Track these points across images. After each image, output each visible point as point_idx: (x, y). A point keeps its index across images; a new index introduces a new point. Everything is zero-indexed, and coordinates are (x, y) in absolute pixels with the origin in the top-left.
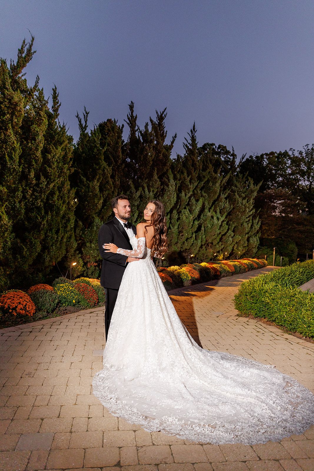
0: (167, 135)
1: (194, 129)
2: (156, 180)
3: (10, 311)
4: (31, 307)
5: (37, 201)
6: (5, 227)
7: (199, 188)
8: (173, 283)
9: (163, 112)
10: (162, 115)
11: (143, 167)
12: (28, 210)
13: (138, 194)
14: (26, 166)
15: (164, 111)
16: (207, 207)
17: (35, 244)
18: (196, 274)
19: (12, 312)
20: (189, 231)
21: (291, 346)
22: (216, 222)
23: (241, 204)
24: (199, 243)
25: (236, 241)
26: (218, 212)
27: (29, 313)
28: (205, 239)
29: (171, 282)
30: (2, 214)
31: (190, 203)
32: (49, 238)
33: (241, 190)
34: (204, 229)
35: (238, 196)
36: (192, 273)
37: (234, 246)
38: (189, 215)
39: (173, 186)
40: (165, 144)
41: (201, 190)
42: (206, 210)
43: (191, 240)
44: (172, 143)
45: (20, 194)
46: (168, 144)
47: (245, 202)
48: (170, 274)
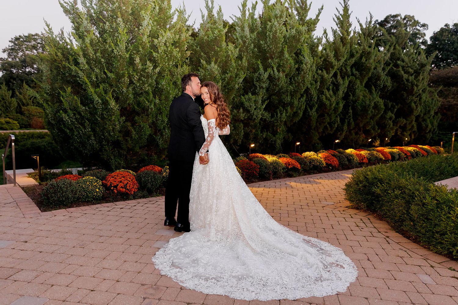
0: (311, 7)
2: (287, 59)
3: (112, 188)
4: (133, 186)
5: (144, 85)
6: (112, 111)
7: (349, 65)
8: (301, 170)
11: (273, 46)
12: (136, 95)
13: (266, 75)
14: (135, 52)
16: (358, 87)
17: (143, 127)
18: (333, 161)
19: (113, 190)
20: (331, 114)
21: (386, 246)
22: (368, 103)
23: (406, 81)
24: (345, 128)
25: (398, 125)
26: (374, 92)
27: (130, 191)
28: (353, 123)
29: (298, 169)
30: (108, 99)
31: (336, 83)
32: (159, 122)
33: (409, 65)
34: (351, 111)
35: (403, 72)
36: (329, 160)
37: (396, 130)
38: (331, 96)
39: (308, 65)
40: (308, 18)
41: (352, 67)
42: (357, 90)
43: (335, 124)
44: (318, 16)
45: (127, 80)
46: (312, 18)
47: (411, 78)
48: (299, 160)
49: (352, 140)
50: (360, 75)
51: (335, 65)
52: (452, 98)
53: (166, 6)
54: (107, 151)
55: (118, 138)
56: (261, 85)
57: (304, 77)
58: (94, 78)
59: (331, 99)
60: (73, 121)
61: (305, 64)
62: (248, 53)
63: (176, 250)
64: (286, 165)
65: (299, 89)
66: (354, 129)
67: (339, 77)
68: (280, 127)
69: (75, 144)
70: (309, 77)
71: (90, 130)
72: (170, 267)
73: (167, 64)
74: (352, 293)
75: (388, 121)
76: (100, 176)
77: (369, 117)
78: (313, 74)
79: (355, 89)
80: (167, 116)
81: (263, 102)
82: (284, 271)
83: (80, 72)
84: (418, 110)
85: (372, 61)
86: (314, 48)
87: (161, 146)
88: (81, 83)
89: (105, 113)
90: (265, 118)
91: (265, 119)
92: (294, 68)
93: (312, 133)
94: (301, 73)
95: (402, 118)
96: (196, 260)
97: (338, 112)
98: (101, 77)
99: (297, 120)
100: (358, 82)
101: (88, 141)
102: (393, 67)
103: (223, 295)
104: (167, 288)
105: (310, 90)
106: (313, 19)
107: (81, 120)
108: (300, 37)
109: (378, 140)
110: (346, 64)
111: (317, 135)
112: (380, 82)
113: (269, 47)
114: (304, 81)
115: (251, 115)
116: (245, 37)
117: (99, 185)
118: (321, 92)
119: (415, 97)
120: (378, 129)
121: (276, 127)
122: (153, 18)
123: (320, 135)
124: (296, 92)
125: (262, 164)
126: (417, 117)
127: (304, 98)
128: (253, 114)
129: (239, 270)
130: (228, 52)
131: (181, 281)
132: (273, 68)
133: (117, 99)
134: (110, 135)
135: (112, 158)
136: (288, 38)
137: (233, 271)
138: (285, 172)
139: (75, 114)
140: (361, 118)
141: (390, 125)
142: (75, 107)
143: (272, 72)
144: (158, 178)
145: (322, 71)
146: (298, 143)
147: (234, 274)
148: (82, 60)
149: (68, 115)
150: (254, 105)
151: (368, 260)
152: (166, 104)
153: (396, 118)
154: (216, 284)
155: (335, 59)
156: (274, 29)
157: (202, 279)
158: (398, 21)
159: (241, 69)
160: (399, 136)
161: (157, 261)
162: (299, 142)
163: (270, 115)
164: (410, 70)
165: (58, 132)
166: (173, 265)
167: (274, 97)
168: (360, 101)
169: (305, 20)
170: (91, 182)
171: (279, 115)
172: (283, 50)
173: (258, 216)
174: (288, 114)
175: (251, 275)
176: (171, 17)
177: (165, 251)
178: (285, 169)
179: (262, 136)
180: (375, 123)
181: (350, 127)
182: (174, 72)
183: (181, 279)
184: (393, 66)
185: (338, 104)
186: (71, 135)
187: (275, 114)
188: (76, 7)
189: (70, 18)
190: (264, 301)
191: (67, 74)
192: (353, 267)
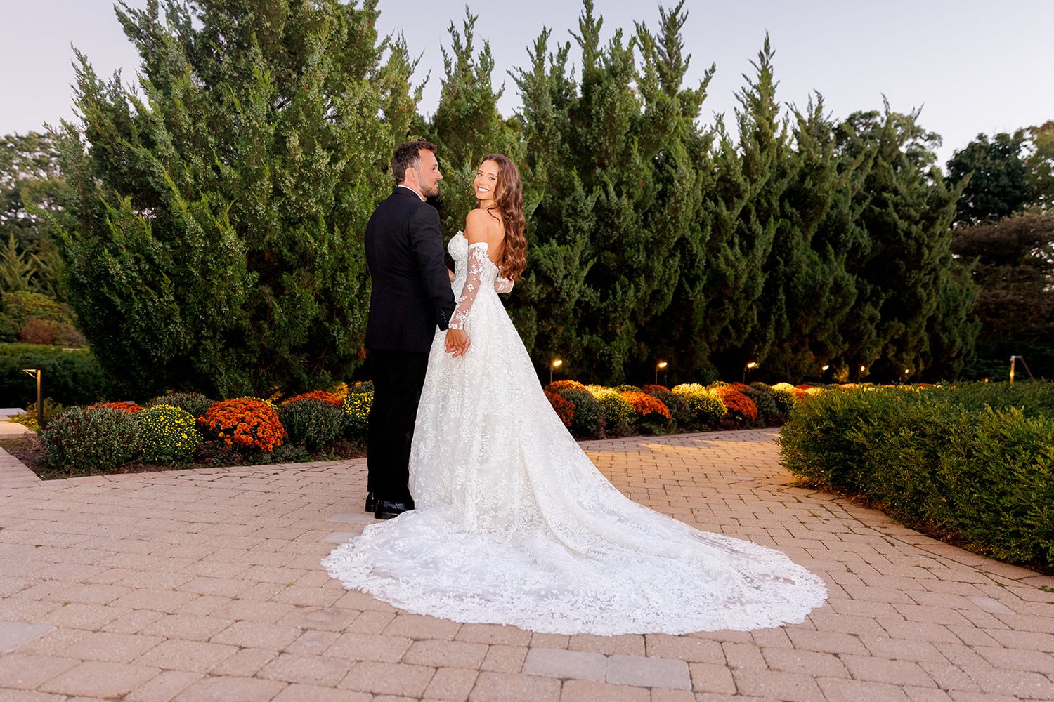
0: (689, 64)
1: (767, 49)
2: (637, 168)
3: (221, 434)
4: (272, 433)
5: (307, 201)
6: (227, 255)
7: (776, 194)
8: (671, 422)
9: (678, 9)
10: (674, 16)
11: (607, 138)
12: (288, 222)
13: (590, 203)
14: (289, 124)
15: (681, 6)
16: (798, 243)
17: (301, 298)
18: (745, 404)
19: (223, 438)
20: (739, 299)
21: (886, 549)
22: (820, 277)
23: (904, 235)
24: (771, 334)
25: (889, 337)
26: (832, 257)
27: (264, 444)
28: (788, 324)
29: (664, 417)
30: (221, 227)
31: (747, 232)
32: (341, 289)
33: (910, 201)
34: (784, 297)
35: (896, 216)
36: (734, 402)
37: (883, 348)
38: (737, 259)
39: (684, 182)
40: (682, 88)
41: (782, 200)
42: (796, 251)
43: (747, 322)
44: (704, 84)
45: (266, 184)
46: (691, 89)
47: (915, 229)
48: (666, 399)
49: (785, 364)
50: (800, 218)
51: (745, 191)
52: (1004, 288)
53: (365, 29)
54: (210, 353)
55: (240, 322)
56: (578, 225)
57: (675, 210)
58: (190, 178)
59: (737, 264)
60: (132, 277)
61: (679, 181)
62: (548, 152)
63: (381, 546)
64: (637, 409)
65: (665, 237)
66: (790, 339)
67: (753, 218)
68: (622, 324)
69: (133, 333)
70: (687, 211)
71: (172, 298)
72: (368, 576)
73: (363, 155)
74: (820, 625)
75: (866, 324)
76: (193, 406)
77: (822, 311)
78: (697, 208)
79: (791, 249)
80: (358, 278)
81: (583, 263)
82: (651, 584)
83: (155, 162)
84: (932, 304)
85: (827, 185)
86: (698, 150)
87: (341, 348)
88: (158, 188)
89: (210, 258)
90: (587, 300)
91: (588, 304)
92: (654, 189)
93: (695, 342)
94: (669, 200)
95: (896, 320)
96: (432, 562)
97: (753, 295)
98: (205, 177)
99: (659, 309)
100: (797, 232)
101: (167, 325)
102: (873, 207)
103: (504, 625)
104: (362, 612)
105: (688, 243)
106: (693, 91)
107: (152, 275)
108: (668, 121)
109: (845, 367)
110: (770, 192)
111: (705, 349)
112: (847, 236)
113: (597, 141)
114: (676, 218)
115: (555, 290)
116: (544, 116)
117: (190, 426)
118: (713, 250)
119: (925, 275)
120: (844, 343)
121: (613, 324)
122: (334, 54)
123: (714, 349)
124: (658, 243)
125: (580, 400)
126: (932, 320)
127: (677, 259)
128: (561, 288)
129: (539, 579)
130: (504, 147)
131: (395, 600)
132: (605, 186)
133: (241, 230)
134: (220, 312)
135: (222, 370)
136: (641, 123)
137: (525, 581)
138: (635, 423)
139: (137, 261)
140: (806, 313)
141: (871, 333)
142: (138, 244)
143: (604, 196)
144: (333, 416)
145: (716, 202)
146: (663, 365)
147: (526, 588)
148: (162, 135)
149: (121, 262)
150: (562, 266)
151: (849, 571)
152: (357, 249)
153: (884, 320)
154: (483, 606)
155: (745, 179)
156: (610, 99)
157: (449, 597)
158: (876, 126)
159: (532, 187)
160: (891, 361)
161: (334, 566)
162: (664, 361)
163: (599, 294)
164: (913, 212)
165: (94, 305)
166: (374, 571)
167: (607, 253)
168: (802, 275)
169: (676, 91)
170: (170, 416)
171: (619, 293)
172: (628, 147)
173: (580, 480)
174: (640, 295)
175: (570, 588)
176: (374, 56)
177: (353, 548)
178: (635, 416)
179: (580, 342)
180: (836, 328)
181: (782, 333)
182: (379, 181)
183: (395, 596)
184: (872, 203)
185: (752, 278)
186: (126, 311)
187: (610, 291)
188: (156, 22)
189: (138, 45)
190: (607, 637)
191: (124, 169)
192: (816, 582)
